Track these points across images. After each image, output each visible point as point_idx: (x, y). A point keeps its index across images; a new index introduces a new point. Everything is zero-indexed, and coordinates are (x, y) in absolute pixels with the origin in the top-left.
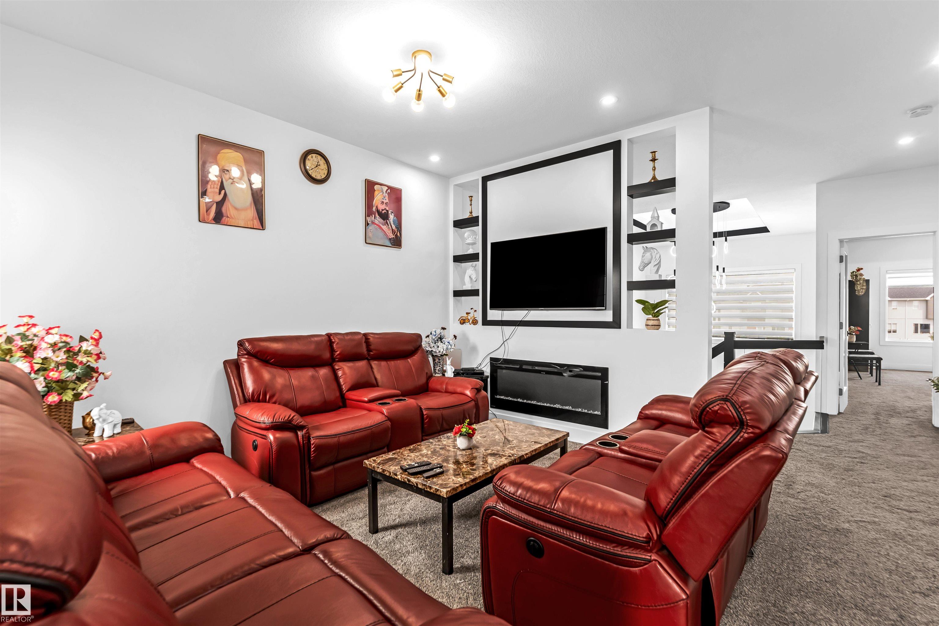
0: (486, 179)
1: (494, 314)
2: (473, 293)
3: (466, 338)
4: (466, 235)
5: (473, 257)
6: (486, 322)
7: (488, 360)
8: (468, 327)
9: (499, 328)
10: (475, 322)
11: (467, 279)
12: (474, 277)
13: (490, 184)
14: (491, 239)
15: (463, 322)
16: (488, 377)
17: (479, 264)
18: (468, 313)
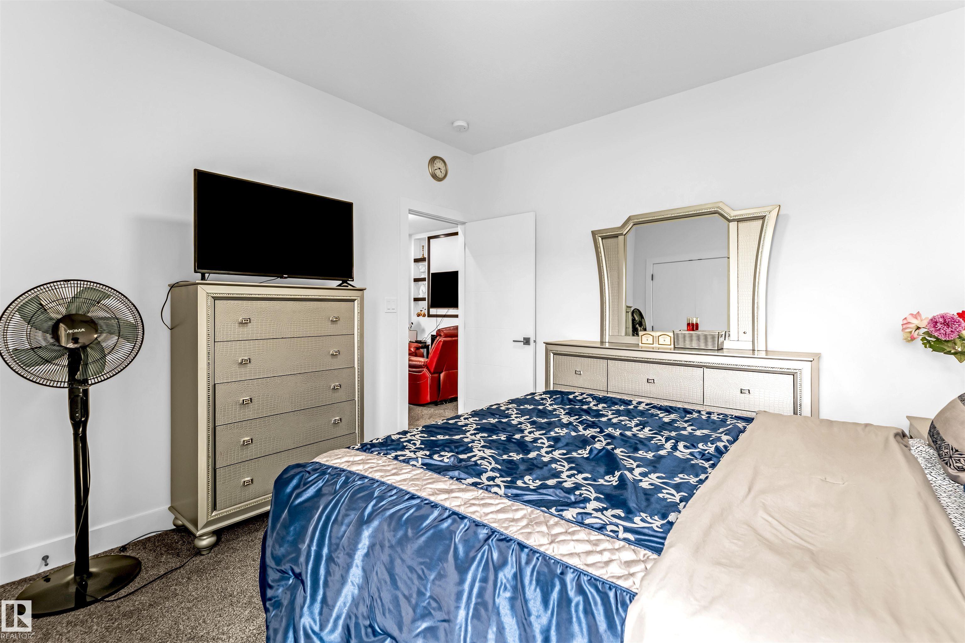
0: (429, 238)
1: (433, 311)
2: (423, 299)
3: (419, 324)
4: (420, 267)
5: (423, 280)
6: (429, 316)
7: (430, 336)
8: (421, 317)
9: (435, 318)
10: (424, 316)
11: (421, 291)
12: (424, 291)
13: (432, 241)
14: (432, 272)
15: (419, 315)
16: (429, 345)
17: (426, 282)
18: (421, 311)
